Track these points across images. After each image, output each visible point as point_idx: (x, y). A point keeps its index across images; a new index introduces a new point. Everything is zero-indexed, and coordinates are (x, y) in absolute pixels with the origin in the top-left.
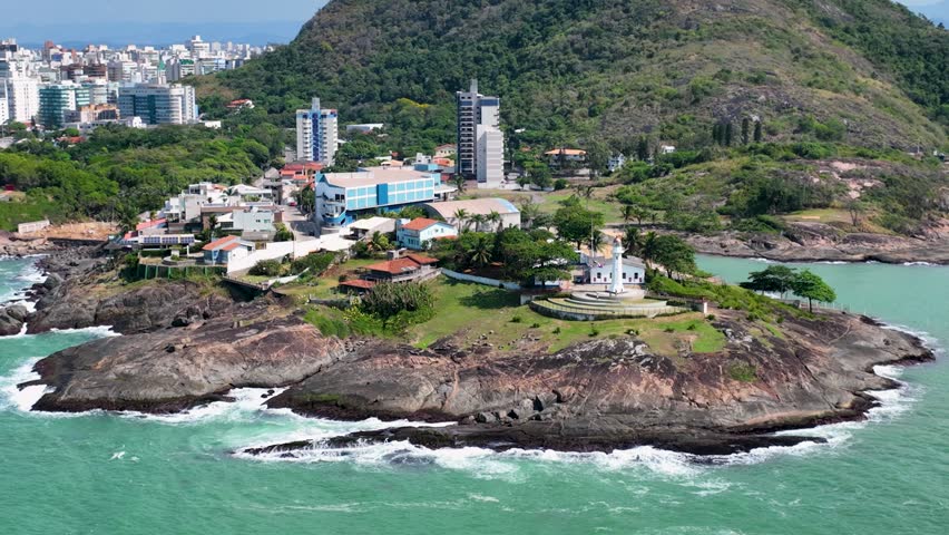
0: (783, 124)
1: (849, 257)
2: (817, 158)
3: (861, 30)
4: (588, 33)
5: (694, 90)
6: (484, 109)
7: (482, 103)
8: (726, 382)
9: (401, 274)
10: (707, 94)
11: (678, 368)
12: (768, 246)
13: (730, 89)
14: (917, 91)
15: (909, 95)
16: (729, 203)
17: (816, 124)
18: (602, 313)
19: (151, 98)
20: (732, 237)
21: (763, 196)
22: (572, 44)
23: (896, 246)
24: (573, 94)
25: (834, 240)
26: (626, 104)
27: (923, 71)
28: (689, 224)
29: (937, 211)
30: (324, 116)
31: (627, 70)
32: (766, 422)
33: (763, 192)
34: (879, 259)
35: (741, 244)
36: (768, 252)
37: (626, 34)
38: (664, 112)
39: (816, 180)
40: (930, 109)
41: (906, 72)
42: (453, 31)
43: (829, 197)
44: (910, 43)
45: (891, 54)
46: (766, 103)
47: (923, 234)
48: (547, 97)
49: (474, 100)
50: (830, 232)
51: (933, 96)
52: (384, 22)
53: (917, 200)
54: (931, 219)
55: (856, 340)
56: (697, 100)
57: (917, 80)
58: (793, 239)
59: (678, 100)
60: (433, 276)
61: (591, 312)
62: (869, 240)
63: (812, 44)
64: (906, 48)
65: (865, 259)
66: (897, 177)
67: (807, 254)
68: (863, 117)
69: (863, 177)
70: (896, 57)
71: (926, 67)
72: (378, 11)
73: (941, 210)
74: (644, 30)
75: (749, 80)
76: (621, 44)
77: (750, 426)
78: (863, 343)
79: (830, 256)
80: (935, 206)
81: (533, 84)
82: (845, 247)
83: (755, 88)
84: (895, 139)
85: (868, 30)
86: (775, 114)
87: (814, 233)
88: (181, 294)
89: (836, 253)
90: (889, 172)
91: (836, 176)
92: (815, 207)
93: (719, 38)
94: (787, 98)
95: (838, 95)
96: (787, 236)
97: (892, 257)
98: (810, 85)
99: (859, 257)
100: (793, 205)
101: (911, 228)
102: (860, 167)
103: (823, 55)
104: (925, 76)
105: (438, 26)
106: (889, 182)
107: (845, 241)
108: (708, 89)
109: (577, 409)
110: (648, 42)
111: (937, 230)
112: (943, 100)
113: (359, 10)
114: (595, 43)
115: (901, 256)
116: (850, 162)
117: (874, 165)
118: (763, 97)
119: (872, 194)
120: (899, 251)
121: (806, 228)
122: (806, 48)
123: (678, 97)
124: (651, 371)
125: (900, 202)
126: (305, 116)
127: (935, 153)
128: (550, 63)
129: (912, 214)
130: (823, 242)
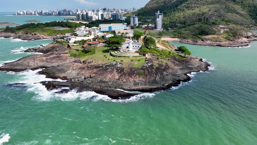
0: (219, 19)
1: (213, 45)
2: (216, 24)
3: (242, 2)
4: (188, 4)
5: (203, 13)
6: (160, 16)
7: (159, 15)
8: (136, 76)
9: (94, 44)
10: (205, 14)
11: (125, 71)
12: (197, 42)
13: (210, 13)
14: (251, 14)
15: (249, 15)
16: (195, 33)
17: (226, 19)
18: (120, 55)
19: (115, 15)
20: (190, 40)
21: (202, 32)
22: (185, 6)
23: (225, 43)
24: (182, 14)
25: (212, 41)
26: (190, 16)
27: (253, 10)
28: (184, 37)
29: (240, 36)
30: (135, 17)
31: (193, 10)
32: (137, 89)
33: (202, 31)
34: (219, 45)
35: (191, 41)
36: (196, 43)
37: (195, 4)
38: (196, 17)
39: (214, 29)
40: (253, 17)
41: (249, 10)
42: (168, 4)
43: (215, 32)
44: (251, 5)
45: (247, 7)
46: (216, 15)
47: (234, 40)
48: (178, 15)
49: (158, 14)
50: (211, 39)
51: (254, 15)
52: (158, 3)
53: (236, 33)
54: (238, 37)
55: (189, 65)
56: (203, 15)
57: (251, 12)
58: (202, 41)
59: (200, 15)
60: (103, 45)
61: (118, 55)
62: (219, 41)
63: (230, 5)
64: (250, 5)
65: (217, 45)
66: (233, 29)
67: (204, 44)
68: (236, 18)
69: (225, 28)
70: (248, 7)
71: (254, 9)
72: (157, 2)
73: (241, 36)
74: (198, 3)
75: (214, 11)
76: (193, 5)
77: (132, 89)
78: (190, 66)
79: (209, 44)
80: (240, 35)
81: (177, 13)
82: (213, 43)
83: (215, 13)
84: (242, 22)
85: (243, 2)
86: (218, 18)
87: (207, 40)
88: (61, 46)
89: (211, 44)
90: (231, 27)
91: (219, 28)
92: (212, 34)
93: (212, 4)
94: (221, 14)
95: (232, 14)
96: (201, 40)
97: (223, 45)
98: (227, 12)
99: (215, 45)
100: (207, 34)
101: (231, 39)
102: (225, 27)
103: (232, 7)
104: (253, 11)
105: (166, 4)
106: (230, 29)
107: (214, 41)
108: (206, 13)
109: (93, 80)
110: (198, 5)
111: (238, 40)
112: (256, 15)
113: (154, 2)
114: (189, 5)
115: (225, 45)
116: (223, 25)
117: (228, 26)
118: (216, 14)
119: (226, 32)
120: (225, 44)
121: (206, 38)
122: (229, 6)
123: (200, 14)
124: (117, 71)
125: (232, 34)
126: (132, 17)
127: (251, 25)
128: (181, 9)
129: (234, 36)
130: (209, 41)
